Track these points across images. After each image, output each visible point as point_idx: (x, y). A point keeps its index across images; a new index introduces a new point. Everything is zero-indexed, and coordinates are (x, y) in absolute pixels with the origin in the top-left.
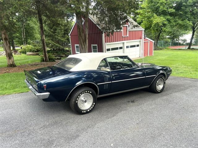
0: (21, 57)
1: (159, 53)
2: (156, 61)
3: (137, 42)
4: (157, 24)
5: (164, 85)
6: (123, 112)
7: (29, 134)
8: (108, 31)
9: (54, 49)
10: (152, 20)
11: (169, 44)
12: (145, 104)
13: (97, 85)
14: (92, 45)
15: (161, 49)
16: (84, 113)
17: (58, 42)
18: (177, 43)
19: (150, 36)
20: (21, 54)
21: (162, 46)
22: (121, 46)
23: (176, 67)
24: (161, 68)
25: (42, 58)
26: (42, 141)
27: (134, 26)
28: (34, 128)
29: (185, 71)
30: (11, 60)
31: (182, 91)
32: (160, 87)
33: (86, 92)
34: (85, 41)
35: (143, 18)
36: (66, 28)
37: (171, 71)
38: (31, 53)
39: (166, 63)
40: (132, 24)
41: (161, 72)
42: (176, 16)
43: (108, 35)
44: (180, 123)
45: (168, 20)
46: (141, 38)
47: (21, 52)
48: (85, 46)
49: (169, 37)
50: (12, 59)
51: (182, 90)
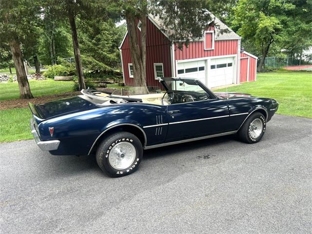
0: (47, 83)
1: (265, 77)
2: (259, 90)
3: (228, 59)
4: (265, 29)
5: (263, 130)
6: (185, 175)
7: (23, 208)
8: (180, 41)
9: (97, 71)
10: (256, 24)
11: (286, 63)
12: (227, 162)
13: (143, 129)
14: (154, 64)
15: (271, 71)
16: (120, 176)
17: (103, 59)
18: (298, 61)
19: (252, 49)
20: (47, 78)
21: (272, 66)
22: (202, 65)
23: (292, 100)
24: (260, 101)
25: (76, 86)
26: (40, 221)
27: (222, 32)
28: (33, 198)
29: (306, 106)
30: (25, 88)
31: (295, 141)
32: (256, 133)
33: (123, 140)
34: (141, 56)
35: (242, 20)
36: (116, 37)
37: (276, 106)
38: (61, 78)
39: (276, 94)
40: (218, 27)
41: (259, 107)
42: (296, 15)
43: (180, 48)
44: (282, 196)
45: (283, 23)
46: (235, 53)
47: (46, 76)
48: (140, 65)
49: (285, 50)
50: (27, 86)
51: (296, 138)
